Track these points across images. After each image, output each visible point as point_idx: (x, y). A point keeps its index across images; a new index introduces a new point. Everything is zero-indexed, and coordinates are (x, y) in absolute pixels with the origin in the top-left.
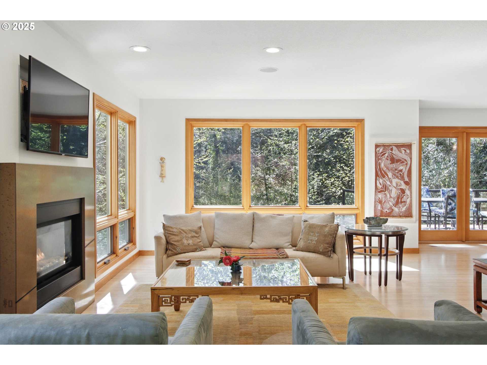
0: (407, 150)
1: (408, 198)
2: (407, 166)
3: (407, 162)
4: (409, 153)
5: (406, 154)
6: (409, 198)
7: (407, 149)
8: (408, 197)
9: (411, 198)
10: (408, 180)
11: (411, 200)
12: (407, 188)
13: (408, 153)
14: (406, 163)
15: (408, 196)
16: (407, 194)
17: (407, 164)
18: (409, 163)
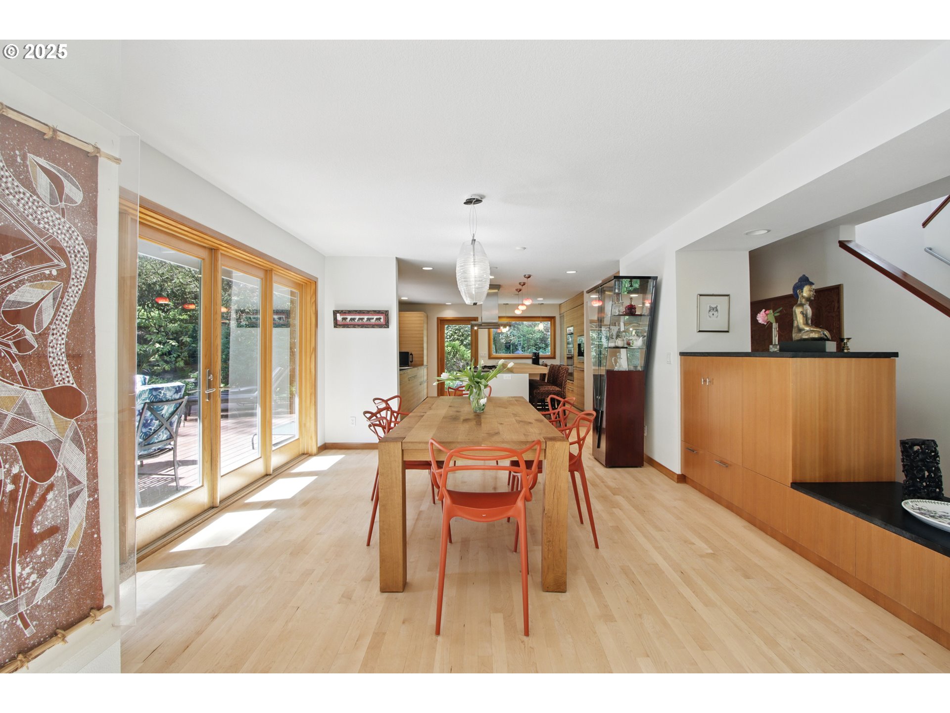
0: (66, 183)
1: (73, 498)
2: (65, 290)
3: (67, 260)
4: (81, 206)
5: (62, 204)
6: (85, 493)
7: (66, 176)
8: (75, 489)
9: (94, 490)
10: (71, 382)
11: (94, 506)
12: (70, 433)
13: (73, 201)
14: (63, 265)
15: (74, 481)
16: (69, 475)
17: (65, 275)
18: (80, 269)
